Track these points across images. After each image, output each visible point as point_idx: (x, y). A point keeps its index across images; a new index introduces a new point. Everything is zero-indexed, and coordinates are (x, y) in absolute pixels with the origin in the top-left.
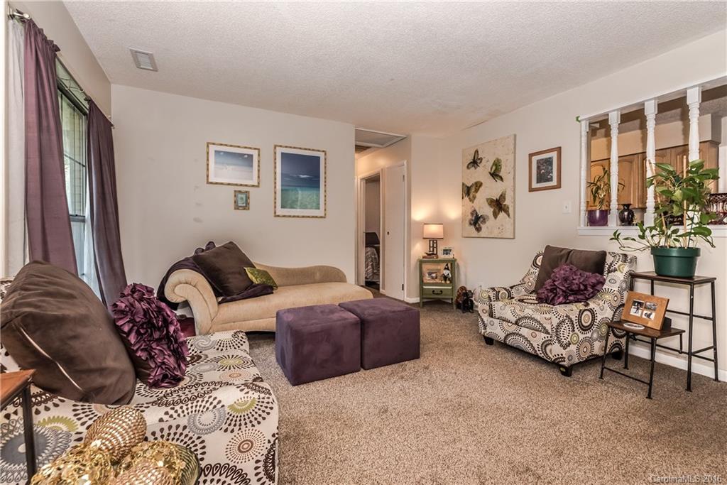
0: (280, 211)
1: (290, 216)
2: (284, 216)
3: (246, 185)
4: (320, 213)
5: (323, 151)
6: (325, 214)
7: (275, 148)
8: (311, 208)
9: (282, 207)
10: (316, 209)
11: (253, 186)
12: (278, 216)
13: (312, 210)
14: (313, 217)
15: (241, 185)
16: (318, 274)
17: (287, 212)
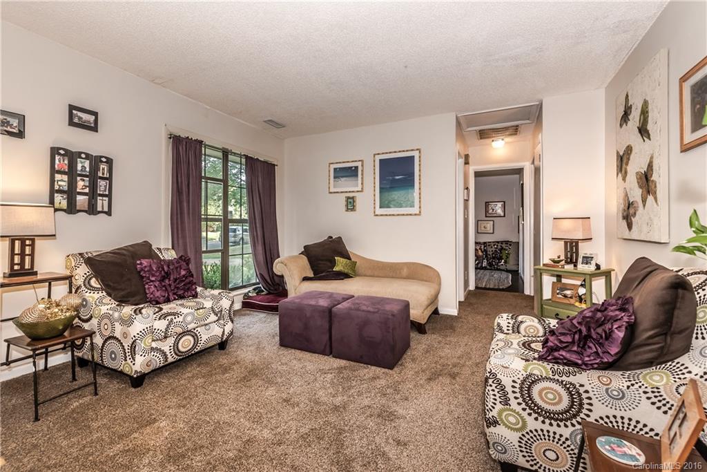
0: (379, 211)
1: (386, 215)
2: (382, 215)
3: (353, 192)
4: (415, 210)
5: (417, 150)
6: (420, 212)
7: (374, 156)
8: (406, 207)
9: (380, 207)
10: (411, 207)
11: (358, 191)
12: (377, 215)
13: (407, 209)
14: (407, 215)
15: (350, 192)
16: (405, 270)
17: (384, 211)
